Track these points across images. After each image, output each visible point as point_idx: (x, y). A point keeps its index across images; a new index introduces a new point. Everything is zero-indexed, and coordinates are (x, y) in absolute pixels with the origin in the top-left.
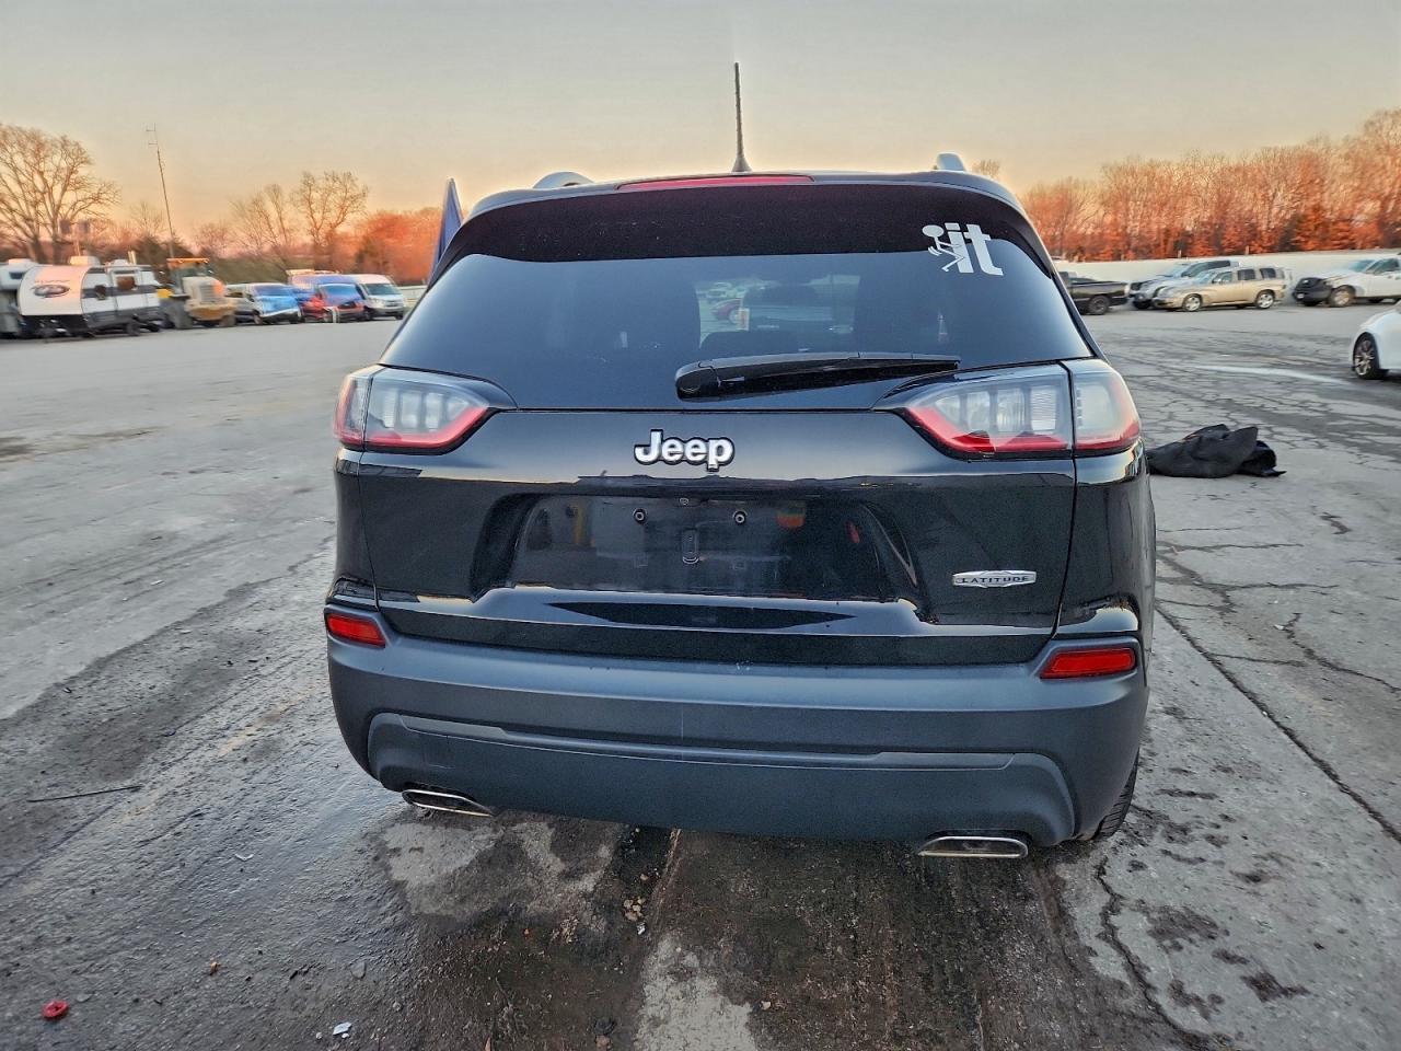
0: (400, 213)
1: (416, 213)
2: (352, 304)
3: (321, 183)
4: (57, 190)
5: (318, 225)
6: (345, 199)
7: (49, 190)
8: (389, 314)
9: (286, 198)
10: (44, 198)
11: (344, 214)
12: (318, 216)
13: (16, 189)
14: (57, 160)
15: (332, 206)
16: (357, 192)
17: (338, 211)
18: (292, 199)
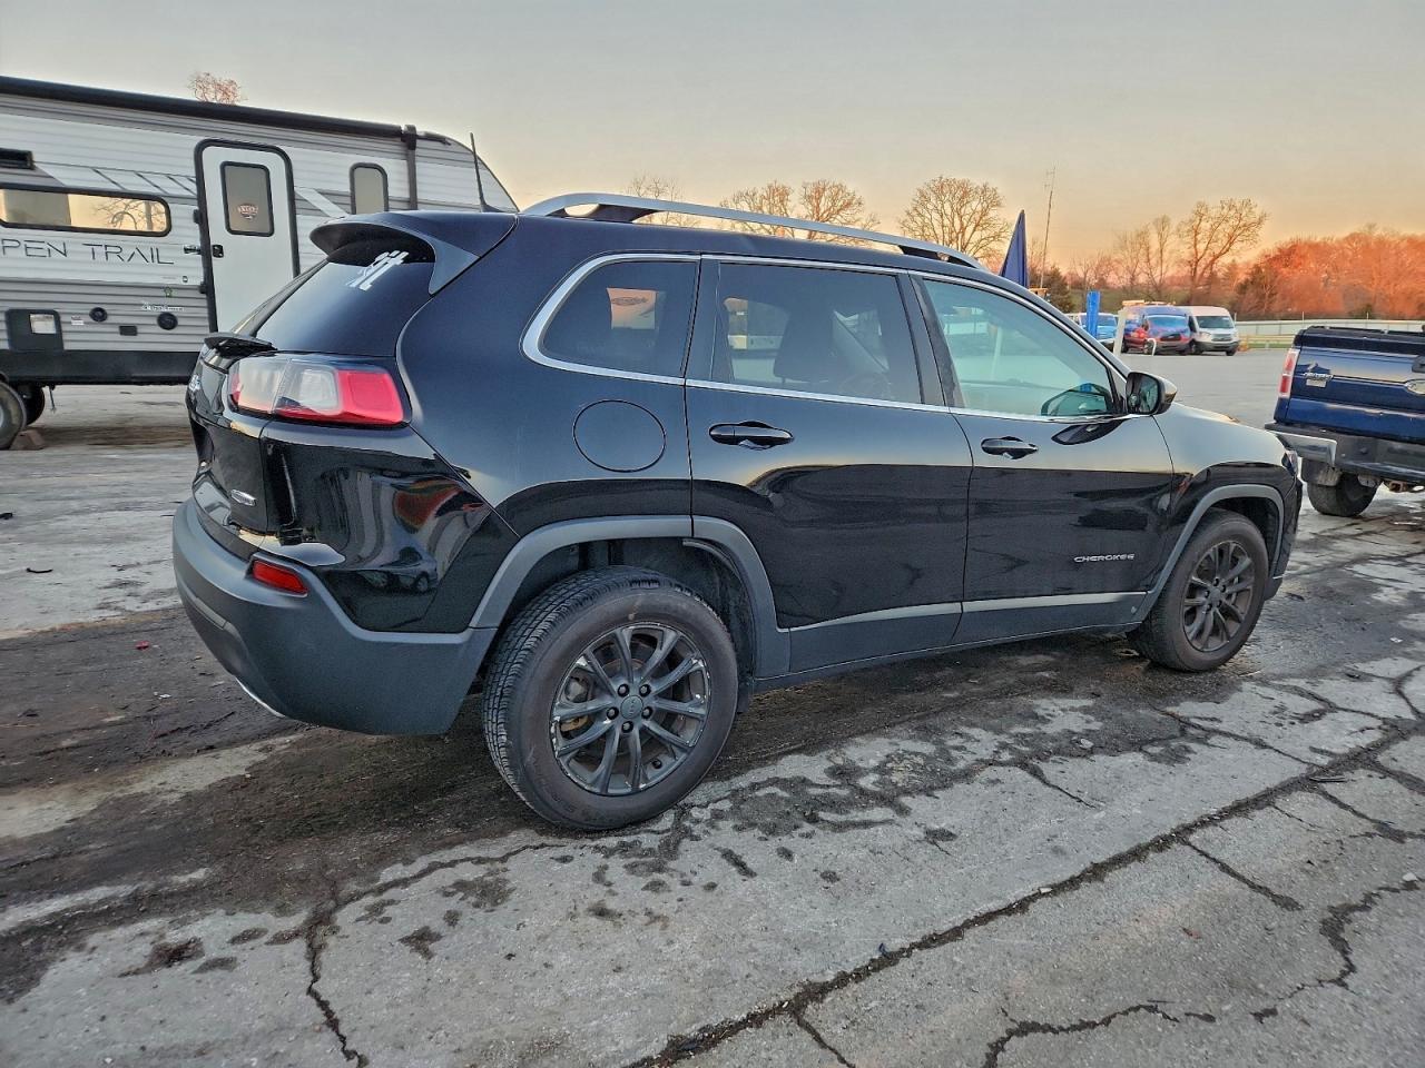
0: (1318, 240)
1: (1338, 241)
2: (1177, 337)
3: (1214, 212)
4: (969, 230)
5: (1199, 255)
6: (1238, 227)
7: (963, 229)
8: (1218, 349)
9: (1174, 229)
10: (957, 238)
11: (1231, 244)
12: (1201, 247)
13: (939, 231)
14: (975, 205)
15: (1220, 236)
16: (1253, 220)
17: (1225, 240)
18: (1179, 230)
